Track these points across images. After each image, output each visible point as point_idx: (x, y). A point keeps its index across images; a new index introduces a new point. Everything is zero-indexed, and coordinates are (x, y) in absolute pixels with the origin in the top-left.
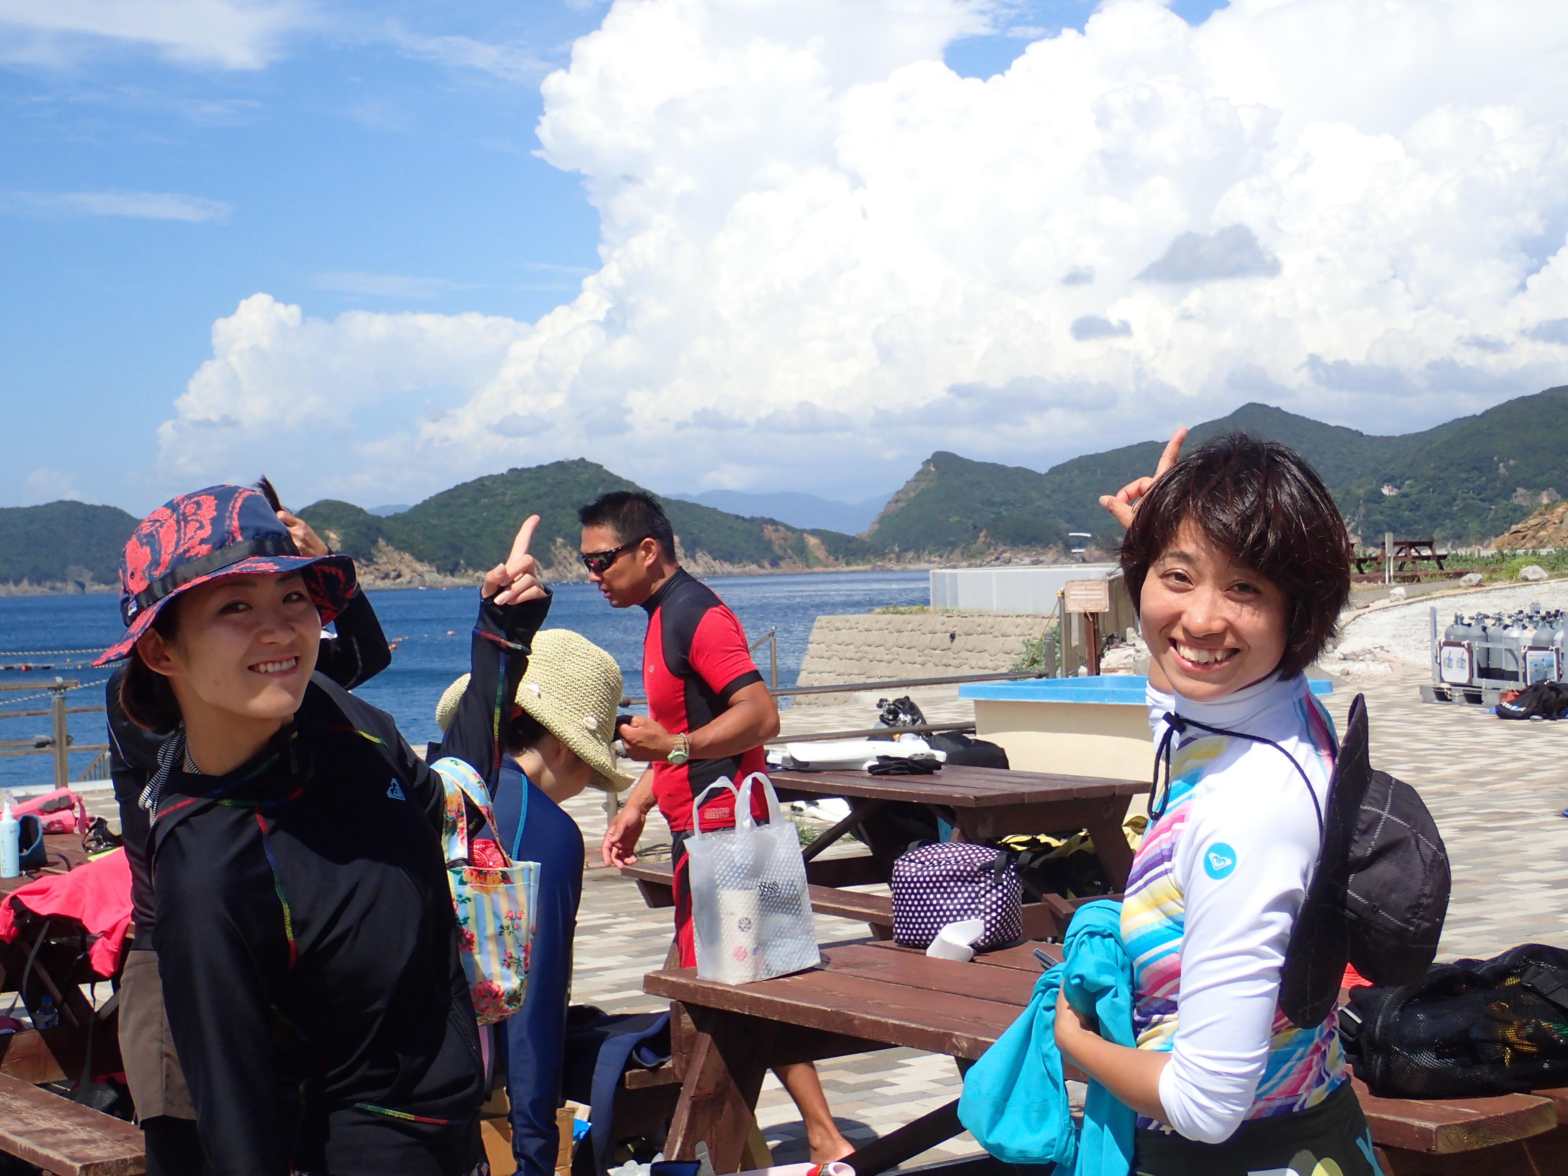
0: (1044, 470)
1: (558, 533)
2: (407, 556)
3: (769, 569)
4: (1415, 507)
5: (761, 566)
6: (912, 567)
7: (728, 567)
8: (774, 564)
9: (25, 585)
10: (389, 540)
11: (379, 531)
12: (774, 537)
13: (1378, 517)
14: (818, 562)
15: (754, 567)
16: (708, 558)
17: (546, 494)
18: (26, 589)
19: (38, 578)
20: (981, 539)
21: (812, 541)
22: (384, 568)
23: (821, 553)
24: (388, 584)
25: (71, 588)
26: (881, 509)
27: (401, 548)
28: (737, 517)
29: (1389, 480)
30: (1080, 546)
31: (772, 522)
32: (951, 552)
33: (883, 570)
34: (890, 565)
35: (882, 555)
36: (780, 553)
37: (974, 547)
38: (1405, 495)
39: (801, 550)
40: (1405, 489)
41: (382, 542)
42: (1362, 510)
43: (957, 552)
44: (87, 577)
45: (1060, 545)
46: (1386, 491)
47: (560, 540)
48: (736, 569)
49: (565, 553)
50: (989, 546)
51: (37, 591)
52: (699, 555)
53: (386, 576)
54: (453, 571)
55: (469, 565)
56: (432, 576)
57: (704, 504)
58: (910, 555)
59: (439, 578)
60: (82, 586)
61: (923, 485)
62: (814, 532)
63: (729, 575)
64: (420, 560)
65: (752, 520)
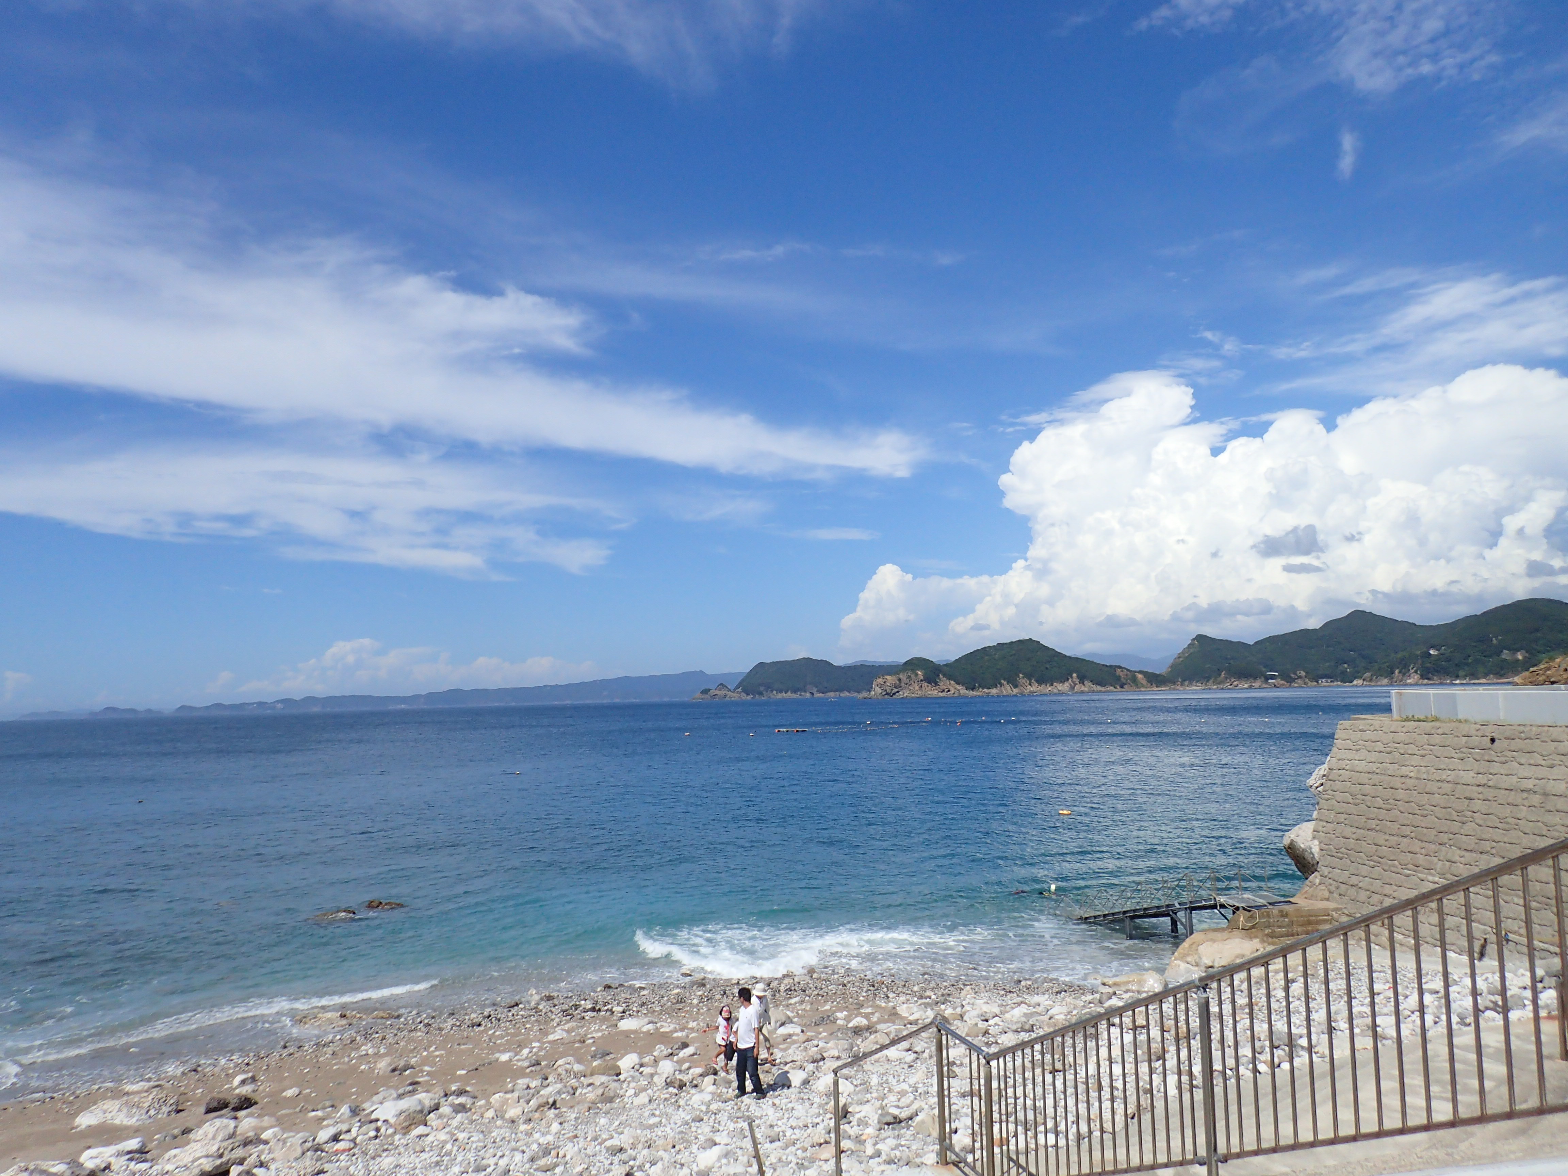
0: (1252, 643)
1: (1020, 672)
2: (952, 682)
3: (1119, 689)
4: (1448, 660)
5: (1115, 688)
6: (1188, 688)
7: (1099, 688)
8: (1122, 686)
9: (789, 693)
10: (944, 675)
11: (940, 671)
12: (1121, 674)
13: (1428, 665)
14: (1143, 686)
15: (1112, 688)
16: (1090, 684)
17: (1014, 654)
18: (789, 695)
19: (795, 691)
20: (1223, 675)
21: (1140, 676)
22: (942, 687)
23: (1144, 682)
24: (944, 694)
25: (808, 695)
26: (1171, 661)
27: (950, 677)
28: (1103, 665)
29: (1432, 647)
30: (1272, 679)
31: (1120, 667)
32: (1208, 681)
33: (1174, 689)
34: (1178, 688)
35: (1174, 683)
36: (1124, 681)
37: (1219, 679)
38: (1442, 654)
39: (1134, 680)
40: (1441, 651)
41: (941, 676)
42: (1420, 662)
43: (1211, 681)
44: (814, 690)
45: (1263, 678)
46: (1432, 652)
47: (1021, 675)
48: (1103, 689)
49: (1024, 681)
50: (1226, 678)
51: (794, 696)
52: (1086, 682)
53: (943, 691)
54: (973, 689)
55: (980, 686)
56: (963, 691)
57: (1088, 659)
58: (1187, 683)
59: (967, 692)
60: (812, 694)
61: (1192, 650)
62: (1140, 672)
63: (1100, 691)
64: (958, 684)
65: (1111, 666)
